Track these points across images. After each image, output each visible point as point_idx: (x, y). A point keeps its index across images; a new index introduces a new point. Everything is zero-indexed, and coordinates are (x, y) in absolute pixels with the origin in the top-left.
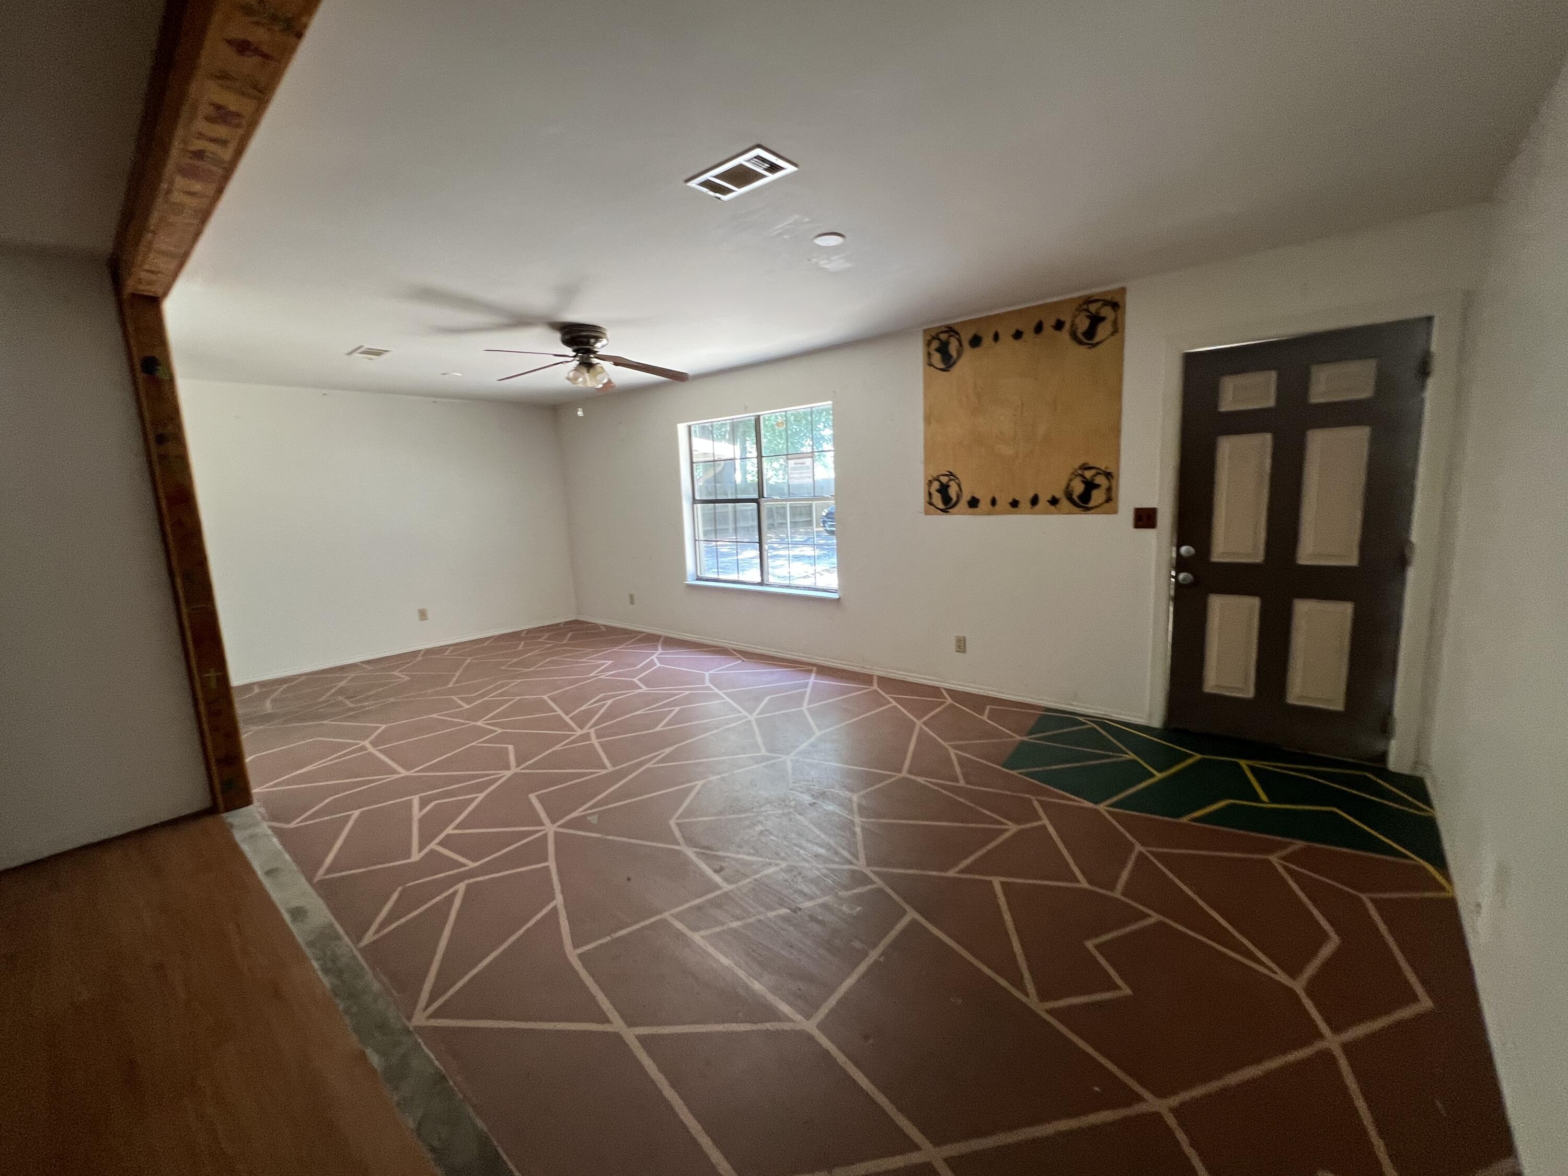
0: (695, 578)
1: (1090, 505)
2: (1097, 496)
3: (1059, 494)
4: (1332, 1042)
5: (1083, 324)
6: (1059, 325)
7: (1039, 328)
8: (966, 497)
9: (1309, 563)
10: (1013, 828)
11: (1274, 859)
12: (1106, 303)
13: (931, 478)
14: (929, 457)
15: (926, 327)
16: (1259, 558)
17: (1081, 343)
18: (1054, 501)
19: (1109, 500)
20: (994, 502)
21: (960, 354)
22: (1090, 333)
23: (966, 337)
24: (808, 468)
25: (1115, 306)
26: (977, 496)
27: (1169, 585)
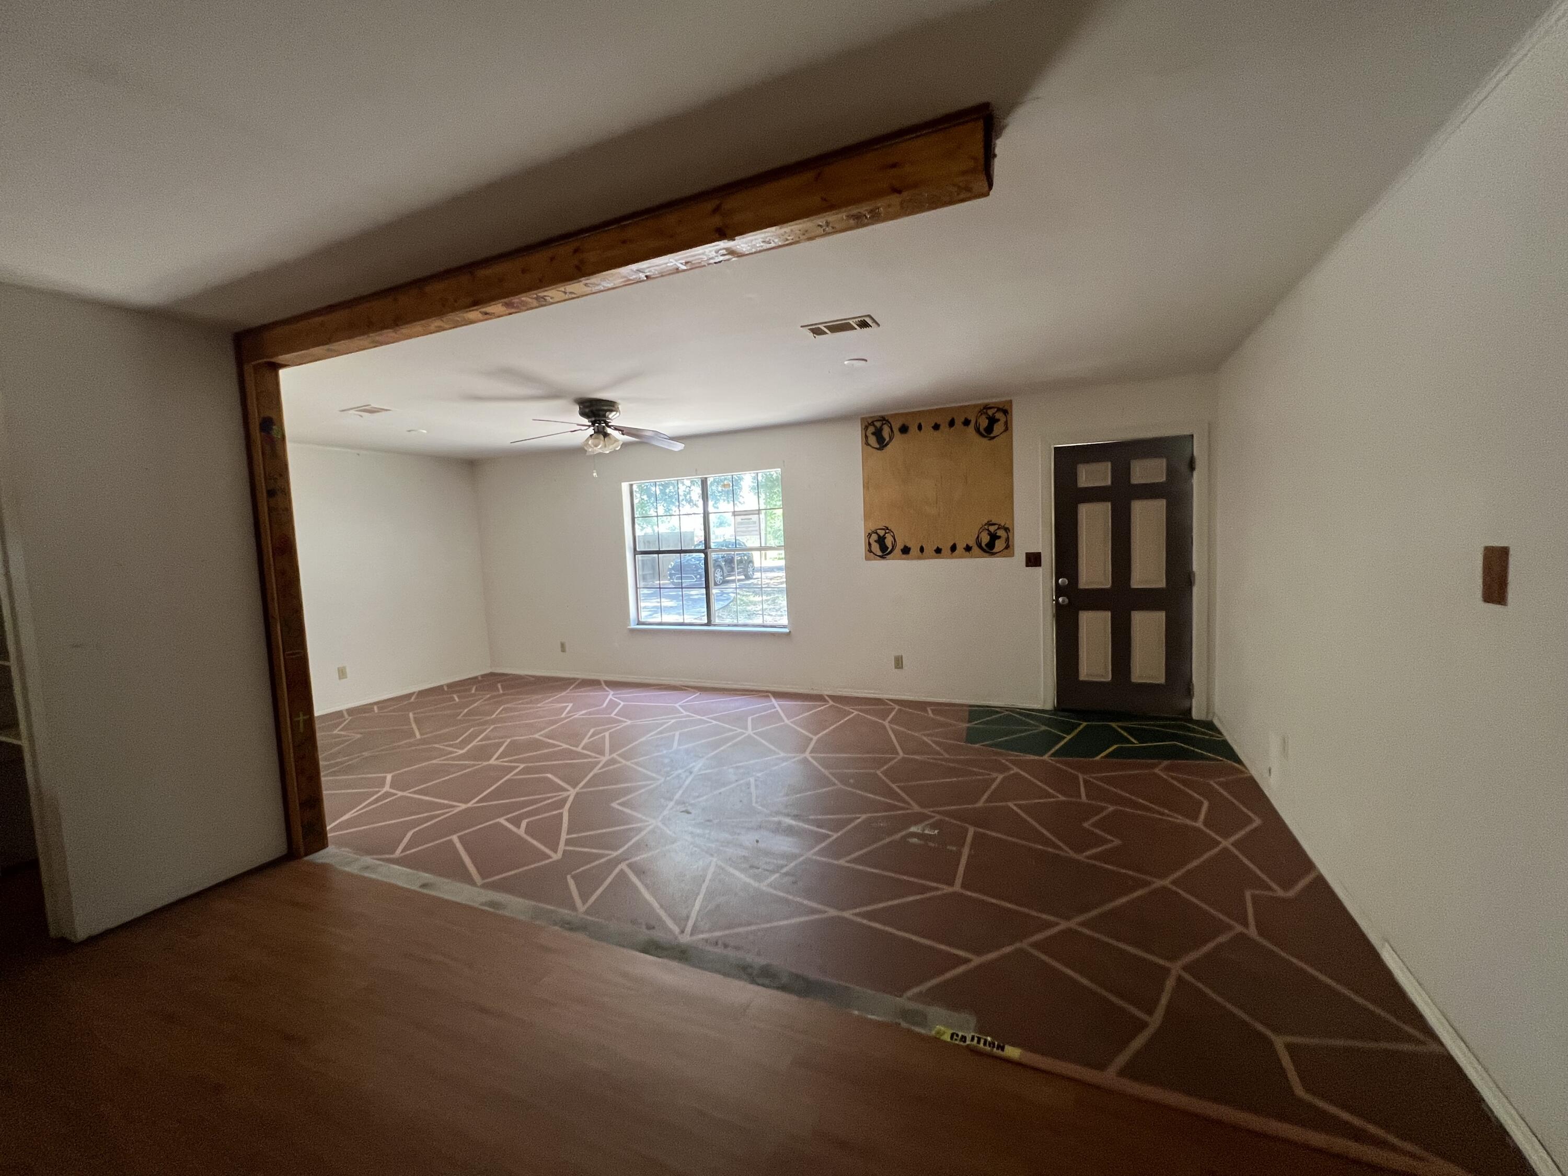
0: (636, 623)
1: (994, 551)
2: (999, 545)
3: (972, 543)
4: (1226, 843)
5: (984, 423)
6: (967, 423)
7: (952, 423)
8: (900, 546)
9: (1139, 587)
10: (1001, 777)
11: (1157, 771)
12: (999, 410)
13: (870, 532)
14: (867, 516)
15: (863, 416)
16: (1108, 585)
17: (983, 436)
18: (968, 548)
19: (1007, 547)
20: (922, 550)
21: (891, 439)
22: (989, 429)
23: (896, 427)
24: (755, 523)
25: (1005, 412)
26: (908, 545)
27: (1052, 605)
